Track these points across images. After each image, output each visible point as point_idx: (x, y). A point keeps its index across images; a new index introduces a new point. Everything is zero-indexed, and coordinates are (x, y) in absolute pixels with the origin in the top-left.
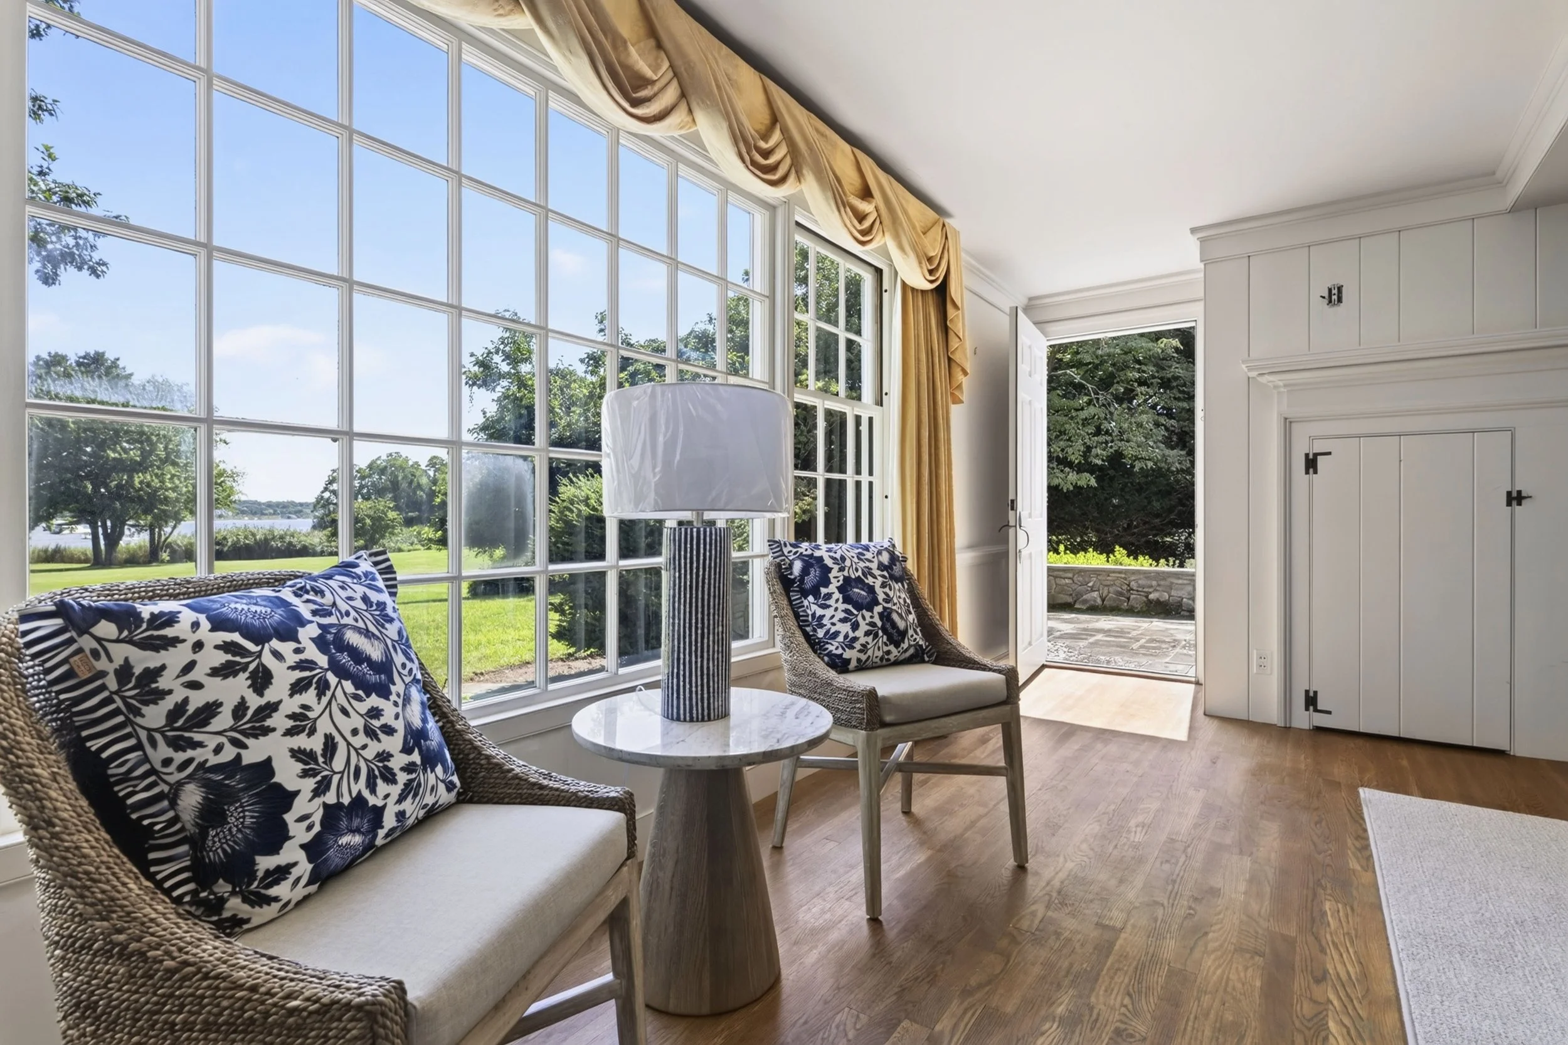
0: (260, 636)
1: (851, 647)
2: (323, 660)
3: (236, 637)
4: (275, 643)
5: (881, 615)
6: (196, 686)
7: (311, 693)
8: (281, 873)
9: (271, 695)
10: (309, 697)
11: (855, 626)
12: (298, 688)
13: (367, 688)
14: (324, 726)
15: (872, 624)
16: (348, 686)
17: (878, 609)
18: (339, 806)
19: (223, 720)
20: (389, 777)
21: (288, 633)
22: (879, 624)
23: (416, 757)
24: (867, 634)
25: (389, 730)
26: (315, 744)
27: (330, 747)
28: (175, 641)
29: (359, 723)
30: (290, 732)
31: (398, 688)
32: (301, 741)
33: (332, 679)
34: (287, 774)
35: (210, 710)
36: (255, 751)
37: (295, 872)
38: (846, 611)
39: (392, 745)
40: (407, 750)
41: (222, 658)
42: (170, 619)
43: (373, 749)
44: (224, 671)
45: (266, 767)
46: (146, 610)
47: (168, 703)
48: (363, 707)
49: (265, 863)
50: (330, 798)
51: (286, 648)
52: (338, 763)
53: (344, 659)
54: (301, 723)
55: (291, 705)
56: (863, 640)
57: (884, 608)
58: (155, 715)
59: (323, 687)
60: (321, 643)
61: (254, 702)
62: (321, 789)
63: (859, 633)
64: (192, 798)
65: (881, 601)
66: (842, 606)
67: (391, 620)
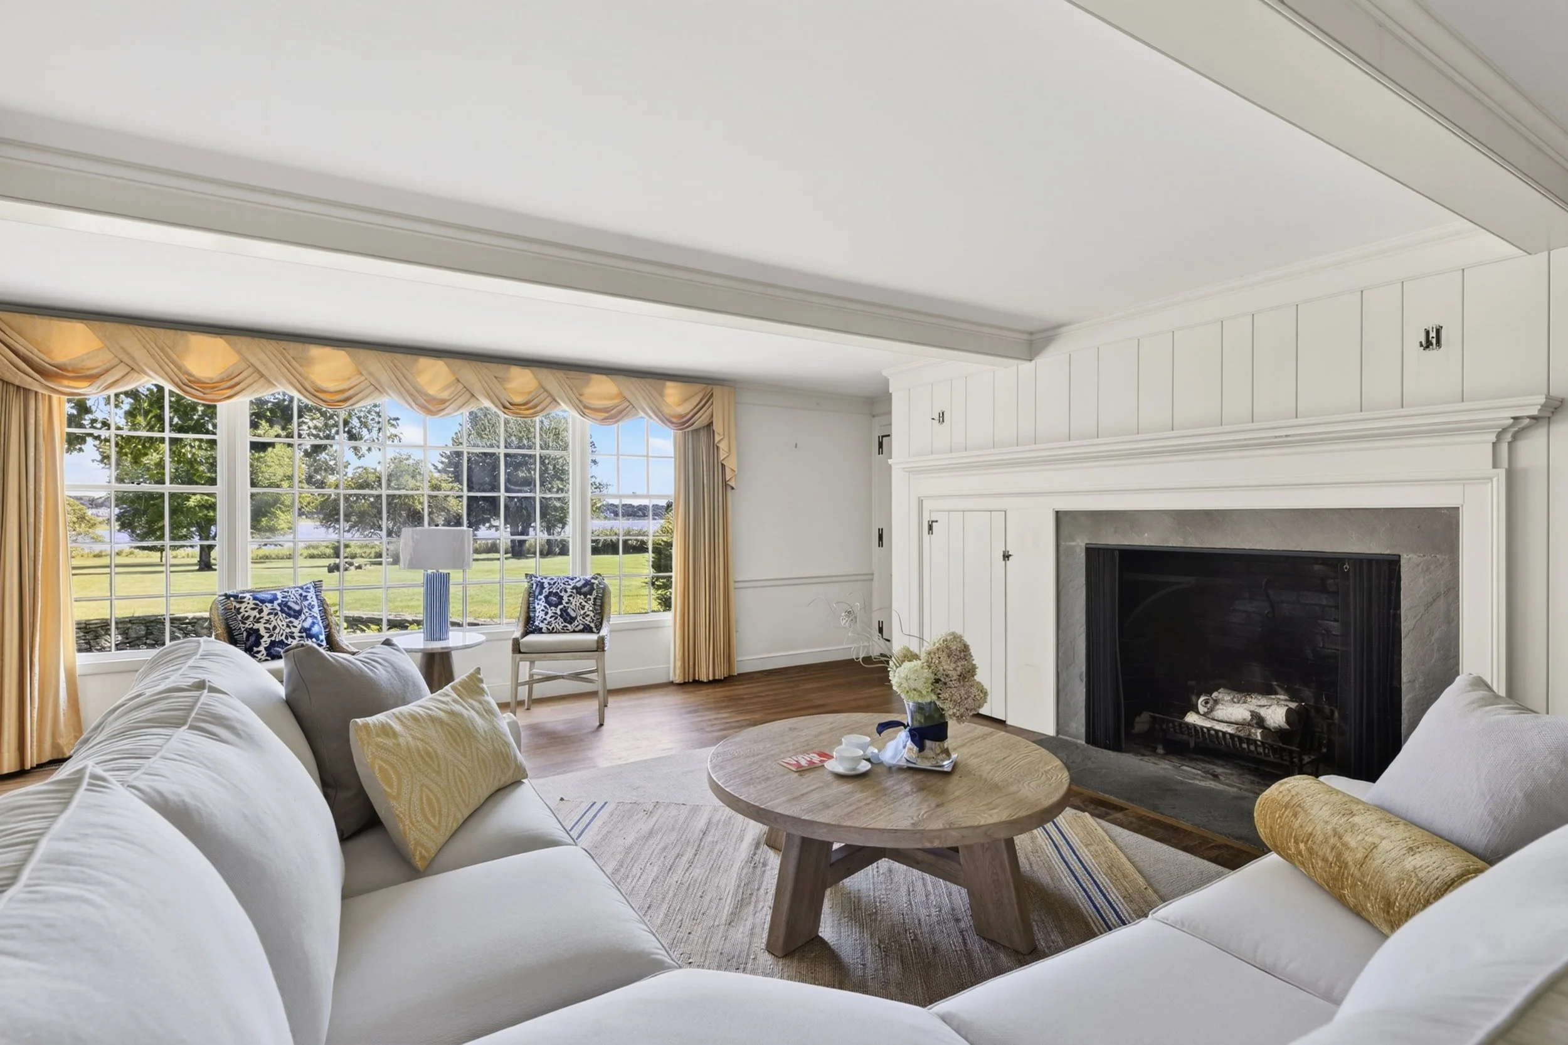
0: (263, 601)
1: (542, 622)
2: (279, 608)
3: (257, 602)
4: (267, 604)
5: (561, 610)
6: (246, 611)
7: (273, 616)
8: (258, 652)
9: (261, 615)
10: (272, 616)
11: (546, 614)
12: (269, 614)
13: (290, 616)
14: (274, 623)
15: (556, 613)
16: (284, 615)
17: (560, 607)
18: (275, 641)
19: (251, 619)
20: (293, 638)
21: (271, 602)
22: (559, 613)
23: (304, 634)
24: (551, 617)
25: (296, 627)
26: (271, 627)
27: (275, 628)
28: (244, 602)
29: (285, 624)
30: (265, 623)
31: (303, 617)
32: (267, 626)
33: (279, 613)
34: (262, 632)
35: (249, 617)
36: (256, 626)
37: (261, 653)
38: (545, 607)
39: (296, 631)
40: (300, 632)
41: (254, 606)
42: (245, 598)
43: (288, 630)
44: (253, 609)
45: (258, 630)
46: (240, 595)
47: (242, 614)
48: (287, 620)
49: (255, 649)
50: (273, 639)
51: (269, 605)
52: (277, 631)
53: (286, 609)
54: (268, 621)
55: (267, 618)
56: (549, 619)
57: (565, 607)
58: (240, 617)
59: (276, 614)
60: (279, 605)
61: (258, 616)
62: (271, 636)
63: (548, 617)
64: (245, 634)
65: (564, 603)
66: (544, 604)
67: (307, 600)
